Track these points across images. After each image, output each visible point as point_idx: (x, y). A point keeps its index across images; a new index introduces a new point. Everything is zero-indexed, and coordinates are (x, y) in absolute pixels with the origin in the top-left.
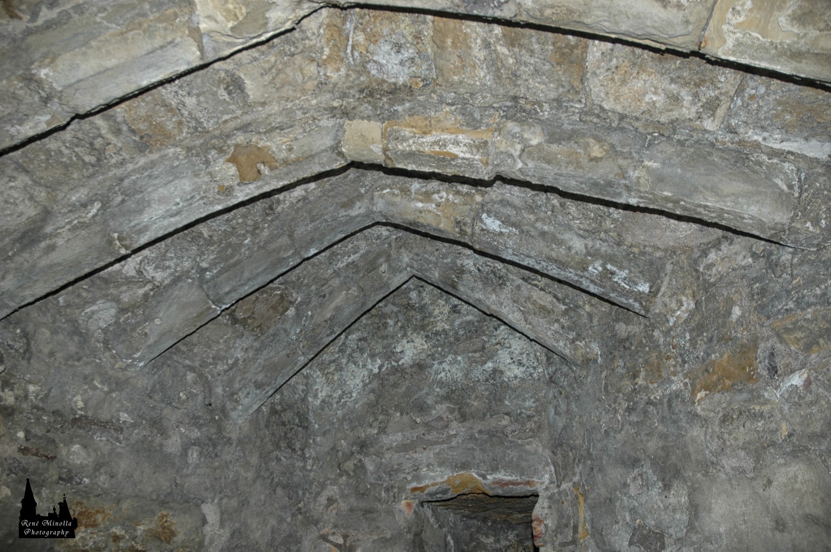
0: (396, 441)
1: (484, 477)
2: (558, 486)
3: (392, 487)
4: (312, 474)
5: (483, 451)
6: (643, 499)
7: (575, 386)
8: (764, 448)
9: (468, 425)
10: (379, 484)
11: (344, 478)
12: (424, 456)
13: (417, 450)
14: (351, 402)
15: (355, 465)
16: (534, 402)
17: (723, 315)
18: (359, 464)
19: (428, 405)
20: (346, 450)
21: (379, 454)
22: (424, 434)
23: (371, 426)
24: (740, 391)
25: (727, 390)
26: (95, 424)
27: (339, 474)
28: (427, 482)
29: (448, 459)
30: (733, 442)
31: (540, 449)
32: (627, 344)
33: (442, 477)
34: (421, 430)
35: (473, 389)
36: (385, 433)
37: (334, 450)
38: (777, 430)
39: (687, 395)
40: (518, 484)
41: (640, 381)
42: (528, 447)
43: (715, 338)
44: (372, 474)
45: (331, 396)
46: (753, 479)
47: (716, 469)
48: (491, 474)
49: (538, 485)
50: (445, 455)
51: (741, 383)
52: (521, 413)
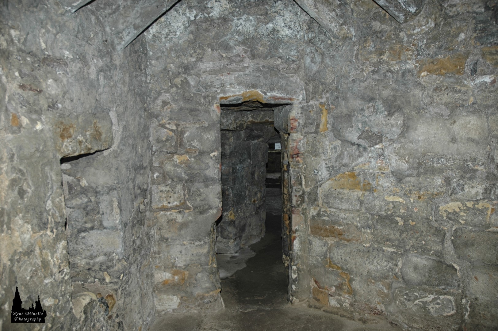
0: (209, 67)
1: (265, 94)
2: (307, 102)
3: (208, 96)
4: (150, 85)
5: (266, 78)
6: (372, 118)
7: (331, 49)
8: (457, 107)
9: (256, 61)
10: (199, 94)
11: (174, 89)
12: (227, 78)
13: (224, 74)
14: (176, 38)
15: (182, 81)
16: (296, 53)
17: (452, 35)
18: (185, 81)
19: (230, 46)
20: (174, 71)
21: (198, 75)
22: (227, 64)
23: (191, 56)
24: (450, 77)
25: (442, 75)
26: (55, 62)
27: (170, 86)
28: (230, 94)
29: (244, 81)
30: (439, 101)
31: (298, 81)
32: (379, 35)
33: (239, 92)
34: (226, 62)
35: (260, 39)
36: (201, 61)
37: (165, 70)
38: (467, 100)
39: (415, 72)
40: (285, 99)
41: (385, 58)
42: (291, 79)
43: (443, 47)
44: (194, 87)
45: (161, 32)
46: (447, 119)
47: (424, 111)
48: (270, 92)
49: (296, 101)
50: (242, 79)
51: (452, 73)
52: (289, 58)
